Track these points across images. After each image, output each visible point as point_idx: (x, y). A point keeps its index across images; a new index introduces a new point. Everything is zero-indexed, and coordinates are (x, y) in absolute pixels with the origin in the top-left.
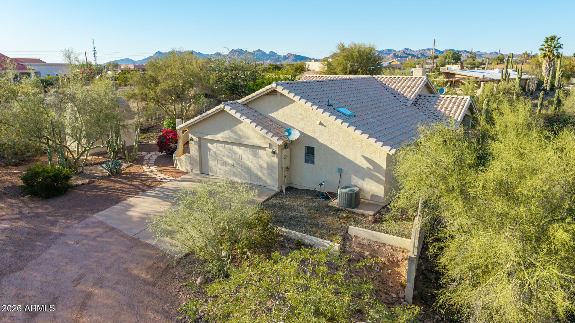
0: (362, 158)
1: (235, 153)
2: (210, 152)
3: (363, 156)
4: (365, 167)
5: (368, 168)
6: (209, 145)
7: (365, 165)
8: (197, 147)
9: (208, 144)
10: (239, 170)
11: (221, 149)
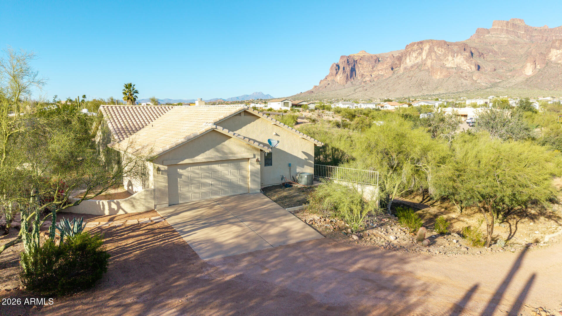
0: (302, 153)
1: (215, 171)
2: (181, 178)
3: (303, 152)
4: (303, 158)
5: (305, 159)
6: (180, 171)
7: (304, 157)
8: (166, 176)
9: (178, 170)
10: (220, 186)
11: (197, 171)
